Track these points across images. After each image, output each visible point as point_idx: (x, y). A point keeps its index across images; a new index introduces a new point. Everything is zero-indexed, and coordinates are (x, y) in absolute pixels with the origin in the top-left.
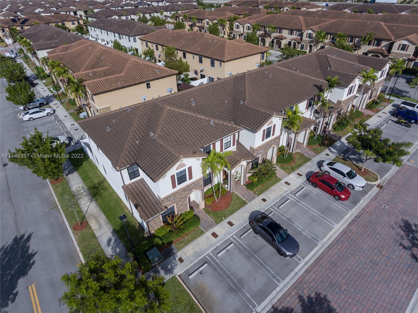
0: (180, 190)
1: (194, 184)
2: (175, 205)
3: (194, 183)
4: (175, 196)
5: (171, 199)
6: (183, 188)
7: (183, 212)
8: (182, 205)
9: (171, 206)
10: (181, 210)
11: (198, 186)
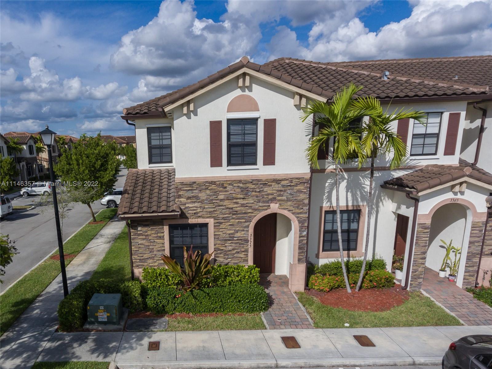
0: (232, 182)
1: (276, 187)
2: (211, 222)
3: (277, 181)
4: (216, 193)
5: (203, 195)
6: (240, 181)
7: (232, 262)
8: (231, 238)
9: (201, 221)
10: (226, 253)
11: (288, 200)
